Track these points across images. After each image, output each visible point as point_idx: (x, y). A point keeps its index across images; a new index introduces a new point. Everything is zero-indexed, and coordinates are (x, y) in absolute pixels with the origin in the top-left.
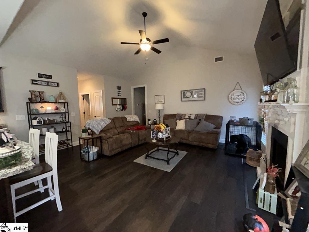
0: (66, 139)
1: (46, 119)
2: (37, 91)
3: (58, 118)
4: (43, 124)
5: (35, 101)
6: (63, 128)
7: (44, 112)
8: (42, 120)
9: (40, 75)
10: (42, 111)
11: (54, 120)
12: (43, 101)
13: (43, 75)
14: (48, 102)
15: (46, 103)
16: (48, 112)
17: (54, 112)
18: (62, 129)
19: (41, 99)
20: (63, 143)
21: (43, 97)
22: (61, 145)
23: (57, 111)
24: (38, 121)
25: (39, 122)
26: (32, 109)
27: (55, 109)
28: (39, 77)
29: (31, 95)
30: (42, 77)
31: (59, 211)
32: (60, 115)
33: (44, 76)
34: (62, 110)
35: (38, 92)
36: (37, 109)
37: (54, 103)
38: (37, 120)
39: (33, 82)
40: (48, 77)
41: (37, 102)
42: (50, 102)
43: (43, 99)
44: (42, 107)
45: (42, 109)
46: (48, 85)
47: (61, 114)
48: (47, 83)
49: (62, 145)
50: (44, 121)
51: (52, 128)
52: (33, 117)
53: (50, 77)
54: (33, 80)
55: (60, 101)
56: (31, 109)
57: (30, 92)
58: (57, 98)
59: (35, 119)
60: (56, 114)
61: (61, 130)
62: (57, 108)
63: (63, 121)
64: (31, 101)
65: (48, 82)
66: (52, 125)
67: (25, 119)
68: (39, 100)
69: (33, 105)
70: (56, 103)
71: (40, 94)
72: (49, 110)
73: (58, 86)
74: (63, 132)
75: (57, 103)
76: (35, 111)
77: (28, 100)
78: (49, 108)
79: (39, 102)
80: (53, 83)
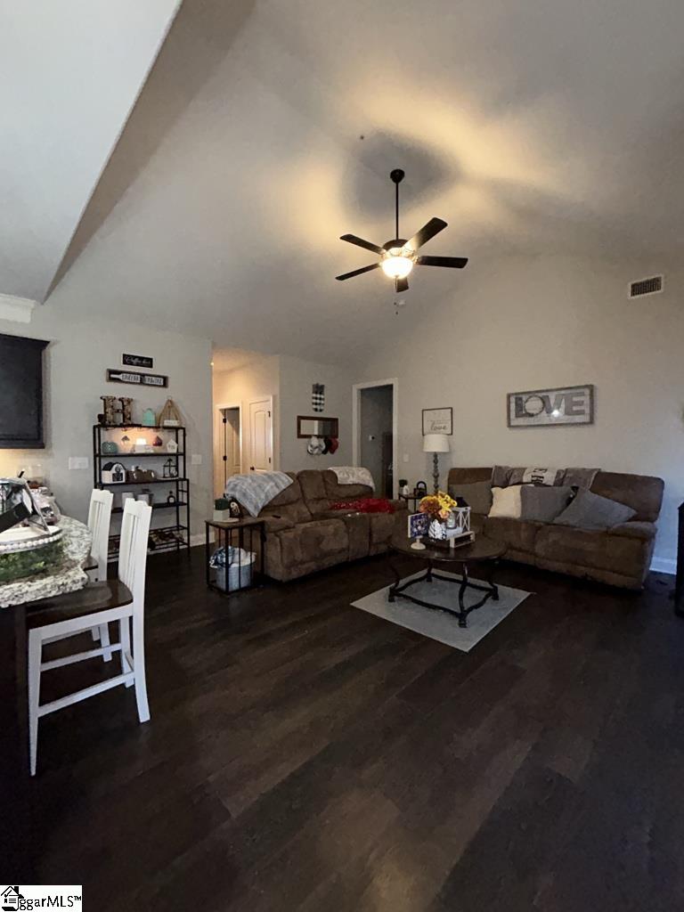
0: (176, 525)
1: (133, 470)
2: (118, 397)
3: (158, 469)
4: (124, 481)
5: (112, 424)
6: (169, 495)
7: (129, 452)
8: (123, 471)
9: (128, 359)
10: (125, 448)
11: (150, 472)
12: (128, 424)
13: (135, 357)
14: (140, 426)
15: (136, 429)
16: (138, 451)
17: (152, 451)
18: (167, 497)
19: (124, 416)
20: (168, 535)
21: (130, 413)
22: (163, 540)
23: (158, 450)
24: (114, 474)
25: (117, 476)
26: (104, 443)
27: (154, 445)
28: (125, 363)
29: (105, 409)
30: (131, 364)
31: (142, 721)
32: (164, 461)
33: (136, 361)
34: (171, 446)
35: (120, 400)
36: (115, 442)
37: (152, 430)
38: (113, 471)
39: (113, 376)
40: (144, 362)
41: (116, 426)
42: (144, 427)
43: (130, 419)
44: (126, 438)
45: (126, 442)
46: (142, 383)
47: (167, 458)
48: (141, 379)
49: (164, 542)
50: (128, 473)
51: (144, 493)
52: (104, 462)
53: (148, 362)
54: (111, 372)
55: (167, 423)
56: (102, 442)
57: (102, 401)
58: (161, 415)
59: (108, 467)
60: (155, 458)
61: (163, 500)
62: (159, 443)
63: (172, 476)
64: (103, 423)
65: (143, 375)
66: (144, 486)
67: (87, 466)
68: (120, 418)
69: (106, 433)
70: (157, 428)
71: (123, 406)
72: (140, 446)
73: (165, 385)
74: (168, 505)
75: (159, 427)
76: (109, 449)
77: (97, 419)
78: (140, 440)
79: (121, 426)
80: (153, 378)
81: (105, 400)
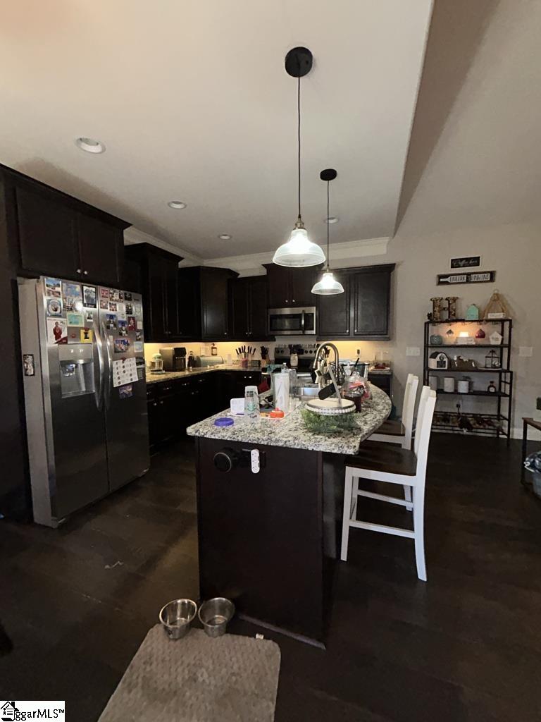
1: (455, 359)
2: (445, 297)
3: (481, 359)
4: (446, 368)
5: (439, 320)
6: (490, 384)
7: (452, 343)
8: (446, 360)
9: (455, 263)
10: (449, 339)
11: (470, 361)
12: (454, 319)
13: (461, 260)
14: (463, 321)
15: (460, 323)
16: (460, 343)
17: (474, 343)
18: (487, 387)
19: (450, 313)
21: (455, 310)
23: (481, 341)
24: (438, 362)
25: (441, 363)
26: (432, 336)
27: (477, 337)
28: (452, 267)
29: (434, 308)
30: (459, 267)
32: (487, 352)
33: (462, 264)
34: (495, 338)
35: (446, 299)
36: (442, 335)
37: (476, 323)
38: (438, 359)
39: (441, 280)
40: (471, 262)
41: (444, 322)
42: (467, 321)
43: (454, 315)
44: (450, 332)
45: (450, 335)
46: (468, 281)
47: (490, 349)
48: (467, 278)
50: (451, 361)
51: (466, 380)
52: (431, 351)
53: (475, 261)
54: (440, 277)
55: (490, 316)
56: (430, 336)
57: (432, 302)
58: (485, 311)
59: (434, 356)
60: (477, 349)
61: (484, 388)
62: (482, 335)
63: (494, 366)
64: (432, 320)
65: (469, 275)
66: (466, 374)
67: (419, 354)
68: (446, 315)
69: (434, 327)
70: (480, 321)
71: (449, 304)
72: (462, 338)
73: (492, 280)
74: (488, 393)
75: (482, 321)
76: (436, 341)
77: (427, 318)
78: (463, 333)
79: (447, 321)
80: (480, 275)
81: (434, 301)
